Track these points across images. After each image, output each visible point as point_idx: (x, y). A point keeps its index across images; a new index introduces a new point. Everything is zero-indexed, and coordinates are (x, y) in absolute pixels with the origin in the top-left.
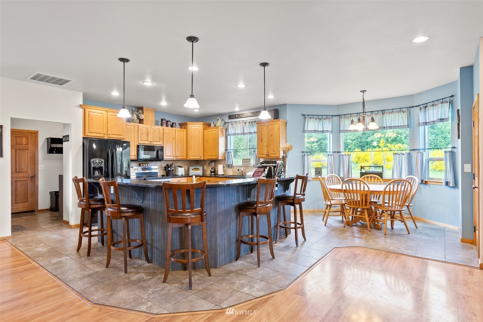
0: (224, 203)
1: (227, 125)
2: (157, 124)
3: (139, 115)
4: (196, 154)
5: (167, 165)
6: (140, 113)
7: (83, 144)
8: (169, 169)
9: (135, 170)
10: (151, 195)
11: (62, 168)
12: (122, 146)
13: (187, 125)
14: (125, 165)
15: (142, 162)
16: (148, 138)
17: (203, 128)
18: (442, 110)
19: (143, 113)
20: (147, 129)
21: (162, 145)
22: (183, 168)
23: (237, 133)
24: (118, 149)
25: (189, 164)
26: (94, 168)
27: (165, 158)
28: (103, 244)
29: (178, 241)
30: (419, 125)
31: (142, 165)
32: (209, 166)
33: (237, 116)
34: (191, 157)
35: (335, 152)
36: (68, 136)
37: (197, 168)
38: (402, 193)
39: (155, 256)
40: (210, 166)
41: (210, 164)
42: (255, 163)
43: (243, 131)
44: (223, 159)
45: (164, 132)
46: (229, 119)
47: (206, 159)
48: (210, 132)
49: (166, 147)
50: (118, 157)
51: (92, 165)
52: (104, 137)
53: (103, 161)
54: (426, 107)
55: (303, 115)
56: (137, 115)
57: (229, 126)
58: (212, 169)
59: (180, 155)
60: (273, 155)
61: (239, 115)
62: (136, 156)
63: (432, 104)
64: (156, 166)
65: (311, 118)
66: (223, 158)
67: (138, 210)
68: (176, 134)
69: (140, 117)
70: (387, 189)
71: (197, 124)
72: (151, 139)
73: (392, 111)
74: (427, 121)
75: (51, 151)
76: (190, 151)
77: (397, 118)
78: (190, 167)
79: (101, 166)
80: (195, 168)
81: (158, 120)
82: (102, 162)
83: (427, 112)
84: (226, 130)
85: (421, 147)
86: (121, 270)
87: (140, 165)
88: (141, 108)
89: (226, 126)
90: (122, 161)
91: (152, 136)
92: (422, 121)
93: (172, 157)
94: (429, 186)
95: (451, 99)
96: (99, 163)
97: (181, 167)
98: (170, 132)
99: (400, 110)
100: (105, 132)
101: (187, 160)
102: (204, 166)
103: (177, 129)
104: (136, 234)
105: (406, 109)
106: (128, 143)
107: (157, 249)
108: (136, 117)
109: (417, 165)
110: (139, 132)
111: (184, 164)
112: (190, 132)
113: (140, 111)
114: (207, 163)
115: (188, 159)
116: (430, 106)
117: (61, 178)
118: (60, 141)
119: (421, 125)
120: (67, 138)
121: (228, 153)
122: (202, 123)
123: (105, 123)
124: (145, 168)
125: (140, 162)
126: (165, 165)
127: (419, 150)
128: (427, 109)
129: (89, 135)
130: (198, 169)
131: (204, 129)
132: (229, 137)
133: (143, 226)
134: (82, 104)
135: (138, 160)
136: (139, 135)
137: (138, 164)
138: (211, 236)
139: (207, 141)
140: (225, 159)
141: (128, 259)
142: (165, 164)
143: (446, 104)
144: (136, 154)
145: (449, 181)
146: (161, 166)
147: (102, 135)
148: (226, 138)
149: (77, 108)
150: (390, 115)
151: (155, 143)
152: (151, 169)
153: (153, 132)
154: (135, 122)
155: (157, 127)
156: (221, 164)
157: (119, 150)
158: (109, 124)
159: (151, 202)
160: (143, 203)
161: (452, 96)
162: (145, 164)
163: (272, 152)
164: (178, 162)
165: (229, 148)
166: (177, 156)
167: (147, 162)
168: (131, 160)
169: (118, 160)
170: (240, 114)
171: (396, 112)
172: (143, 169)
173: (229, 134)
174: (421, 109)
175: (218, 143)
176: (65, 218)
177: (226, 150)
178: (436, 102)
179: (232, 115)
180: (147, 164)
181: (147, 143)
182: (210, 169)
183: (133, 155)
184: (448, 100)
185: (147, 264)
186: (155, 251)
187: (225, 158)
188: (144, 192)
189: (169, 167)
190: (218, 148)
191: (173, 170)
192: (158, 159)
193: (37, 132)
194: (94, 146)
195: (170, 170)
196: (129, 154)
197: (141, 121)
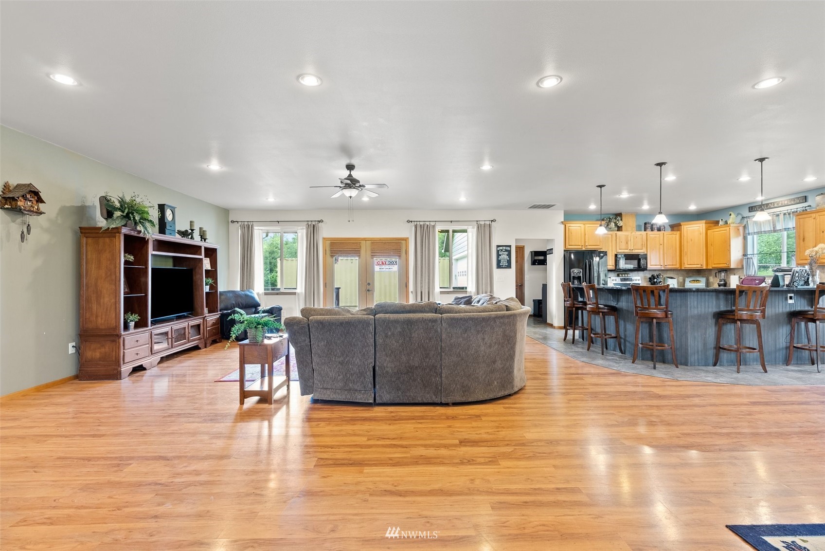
0: (698, 308)
1: (746, 220)
2: (639, 229)
3: (618, 222)
4: (695, 261)
5: (652, 275)
6: (618, 220)
7: (564, 256)
8: (655, 280)
9: (613, 280)
10: (624, 298)
11: (546, 278)
12: (599, 256)
13: (681, 225)
14: (602, 277)
15: (621, 273)
16: (628, 247)
17: (706, 227)
19: (622, 220)
20: (627, 236)
21: (646, 253)
22: (676, 280)
23: (763, 230)
24: (594, 259)
25: (685, 274)
26: (574, 277)
27: (649, 267)
28: (583, 340)
29: (648, 336)
31: (621, 275)
32: (716, 277)
33: (764, 207)
34: (687, 266)
36: (552, 249)
37: (697, 279)
39: (628, 349)
40: (718, 277)
41: (717, 275)
43: (774, 228)
44: (739, 267)
45: (648, 237)
46: (750, 211)
47: (711, 268)
48: (717, 233)
49: (650, 255)
50: (595, 268)
51: (572, 275)
52: (582, 248)
53: (581, 270)
56: (615, 223)
57: (749, 222)
58: (721, 281)
59: (670, 263)
61: (767, 204)
62: (614, 265)
64: (639, 276)
66: (738, 265)
67: (613, 310)
68: (665, 238)
69: (618, 225)
71: (697, 224)
72: (631, 246)
75: (534, 263)
76: (685, 258)
78: (686, 279)
79: (580, 275)
80: (694, 279)
81: (641, 224)
82: (580, 272)
84: (745, 227)
86: (599, 353)
87: (618, 276)
88: (619, 215)
89: (745, 223)
90: (599, 272)
91: (632, 244)
93: (659, 267)
96: (578, 273)
97: (672, 278)
98: (656, 237)
100: (583, 244)
101: (681, 270)
102: (710, 277)
103: (668, 232)
104: (611, 330)
106: (605, 253)
107: (629, 342)
108: (614, 224)
110: (618, 240)
111: (677, 274)
112: (685, 235)
113: (619, 218)
114: (713, 273)
115: (683, 268)
117: (545, 288)
118: (544, 254)
120: (551, 251)
121: (748, 258)
122: (704, 221)
123: (583, 235)
124: (625, 279)
125: (619, 273)
126: (650, 276)
129: (569, 247)
130: (699, 281)
131: (707, 229)
132: (749, 238)
133: (617, 322)
134: (563, 221)
135: (617, 270)
136: (618, 243)
137: (616, 274)
138: (681, 336)
139: (711, 245)
140: (743, 268)
141: (605, 349)
142: (649, 274)
144: (614, 264)
146: (645, 278)
147: (580, 247)
148: (745, 238)
149: (559, 225)
151: (636, 251)
152: (631, 280)
153: (634, 239)
154: (613, 231)
155: (639, 233)
156: (735, 275)
157: (596, 259)
158: (586, 236)
159: (624, 303)
160: (617, 304)
162: (625, 274)
164: (668, 272)
165: (750, 252)
166: (665, 264)
167: (627, 272)
168: (609, 270)
169: (595, 270)
170: (769, 204)
172: (622, 280)
173: (749, 233)
175: (730, 246)
176: (549, 321)
177: (745, 255)
179: (755, 206)
180: (627, 274)
181: (627, 251)
182: (718, 282)
183: (611, 264)
185: (620, 354)
186: (628, 344)
187: (743, 266)
188: (618, 295)
189: (654, 278)
190: (730, 253)
191: (661, 282)
192: (640, 268)
193: (524, 246)
194: (572, 256)
195: (657, 282)
196: (606, 264)
197: (619, 229)
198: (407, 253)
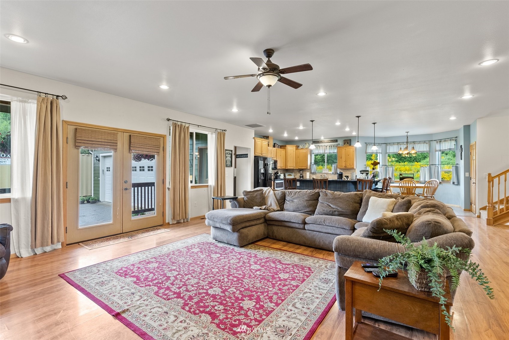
4: (291, 165)
5: (276, 172)
13: (286, 146)
16: (271, 156)
17: (295, 148)
18: (450, 144)
20: (271, 150)
21: (277, 160)
25: (286, 171)
30: (436, 151)
32: (299, 173)
33: (319, 142)
34: (289, 167)
35: (383, 165)
38: (430, 187)
42: (334, 171)
43: (324, 152)
44: (310, 169)
45: (277, 151)
46: (313, 143)
47: (297, 169)
48: (301, 151)
54: (440, 141)
55: (366, 143)
58: (301, 175)
60: (349, 167)
61: (321, 141)
63: (444, 140)
65: (370, 145)
70: (426, 186)
71: (292, 146)
73: (420, 142)
74: (441, 149)
77: (423, 146)
78: (287, 174)
80: (289, 174)
82: (264, 170)
83: (441, 144)
85: (437, 163)
88: (268, 137)
91: (273, 154)
92: (438, 148)
93: (280, 167)
94: (442, 185)
95: (456, 138)
99: (425, 142)
102: (296, 173)
105: (428, 142)
109: (434, 173)
112: (288, 151)
114: (298, 171)
115: (286, 169)
116: (443, 141)
119: (437, 151)
121: (312, 165)
122: (295, 146)
127: (436, 165)
128: (441, 142)
129: (256, 154)
130: (291, 175)
134: (254, 137)
139: (298, 157)
143: (453, 141)
145: (454, 181)
147: (260, 154)
148: (311, 155)
149: (252, 139)
150: (419, 145)
151: (274, 158)
153: (273, 152)
156: (308, 172)
158: (262, 148)
161: (456, 137)
163: (349, 165)
171: (422, 143)
174: (437, 142)
175: (307, 159)
177: (311, 163)
178: (447, 140)
179: (316, 141)
182: (299, 175)
184: (454, 139)
189: (277, 174)
190: (308, 162)
198: (164, 149)
